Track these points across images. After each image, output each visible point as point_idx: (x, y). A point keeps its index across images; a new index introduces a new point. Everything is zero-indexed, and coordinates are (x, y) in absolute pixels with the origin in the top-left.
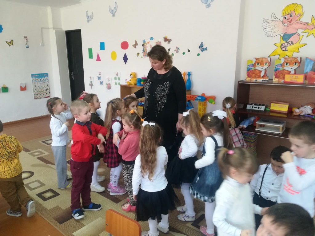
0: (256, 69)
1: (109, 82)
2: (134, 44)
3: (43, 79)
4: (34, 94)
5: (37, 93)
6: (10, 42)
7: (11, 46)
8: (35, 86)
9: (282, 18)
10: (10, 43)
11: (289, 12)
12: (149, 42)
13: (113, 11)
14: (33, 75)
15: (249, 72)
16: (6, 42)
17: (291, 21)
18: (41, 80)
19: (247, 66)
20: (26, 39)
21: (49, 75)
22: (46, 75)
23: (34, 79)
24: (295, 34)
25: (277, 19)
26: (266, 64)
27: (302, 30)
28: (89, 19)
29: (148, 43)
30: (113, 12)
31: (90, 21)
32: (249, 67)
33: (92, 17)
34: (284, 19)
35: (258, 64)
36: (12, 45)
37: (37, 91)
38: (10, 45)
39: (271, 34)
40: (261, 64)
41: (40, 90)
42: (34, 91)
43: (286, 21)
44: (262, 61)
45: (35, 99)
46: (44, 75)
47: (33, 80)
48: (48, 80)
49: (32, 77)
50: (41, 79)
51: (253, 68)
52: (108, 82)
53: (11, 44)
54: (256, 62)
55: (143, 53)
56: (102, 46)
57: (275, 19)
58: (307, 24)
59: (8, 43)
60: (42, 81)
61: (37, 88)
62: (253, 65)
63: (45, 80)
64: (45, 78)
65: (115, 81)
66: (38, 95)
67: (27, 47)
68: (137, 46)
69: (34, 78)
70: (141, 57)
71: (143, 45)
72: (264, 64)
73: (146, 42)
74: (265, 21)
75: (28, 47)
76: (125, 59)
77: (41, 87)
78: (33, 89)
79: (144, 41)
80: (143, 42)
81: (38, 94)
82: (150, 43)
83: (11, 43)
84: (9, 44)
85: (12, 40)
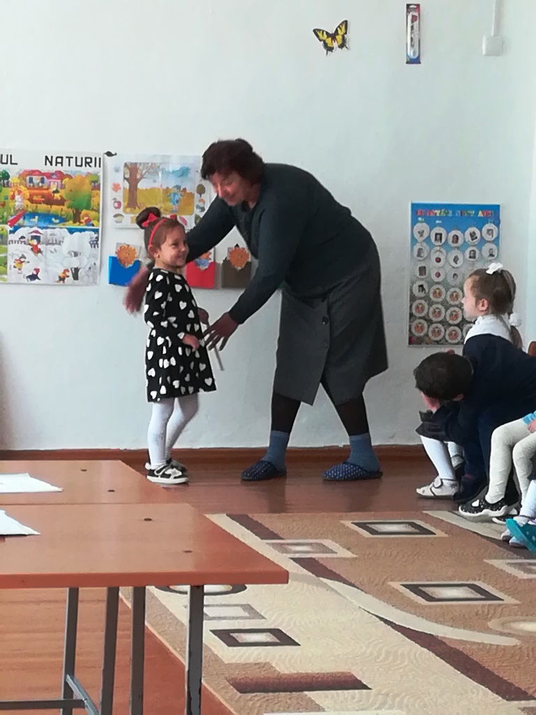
3: (473, 235)
4: (411, 315)
5: (428, 311)
6: (332, 31)
8: (422, 270)
10: (333, 36)
14: (421, 211)
16: (315, 31)
18: (456, 239)
20: (414, 19)
21: (503, 215)
22: (492, 213)
23: (421, 233)
36: (343, 46)
37: (427, 298)
38: (330, 49)
41: (446, 295)
42: (413, 298)
45: (411, 342)
46: (480, 214)
47: (417, 236)
48: (496, 241)
49: (414, 222)
50: (458, 233)
59: (325, 36)
60: (465, 244)
61: (431, 283)
63: (483, 241)
64: (484, 230)
66: (430, 322)
67: (411, 61)
69: (422, 226)
75: (415, 61)
77: (450, 280)
78: (413, 283)
81: (434, 319)
83: (339, 38)
84: (329, 41)
85: (346, 22)
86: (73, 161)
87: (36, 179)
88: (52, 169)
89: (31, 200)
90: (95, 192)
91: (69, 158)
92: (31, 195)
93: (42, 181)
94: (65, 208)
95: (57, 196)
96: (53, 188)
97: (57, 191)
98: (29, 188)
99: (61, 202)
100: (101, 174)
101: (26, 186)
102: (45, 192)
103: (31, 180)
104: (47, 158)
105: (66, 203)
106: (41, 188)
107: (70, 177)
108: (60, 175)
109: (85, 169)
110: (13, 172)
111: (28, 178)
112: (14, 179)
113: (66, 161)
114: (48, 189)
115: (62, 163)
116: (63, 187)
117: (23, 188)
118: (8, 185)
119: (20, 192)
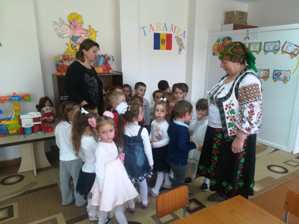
0: (64, 65)
9: (68, 23)
11: (73, 19)
15: (58, 67)
17: (76, 26)
19: (55, 62)
24: (80, 37)
25: (65, 24)
26: (72, 60)
27: (84, 35)
32: (57, 63)
34: (70, 24)
35: (65, 60)
39: (62, 35)
40: (67, 60)
43: (72, 26)
44: (68, 58)
51: (61, 64)
54: (63, 58)
57: (63, 23)
58: (87, 30)
62: (61, 61)
72: (70, 60)
74: (55, 23)
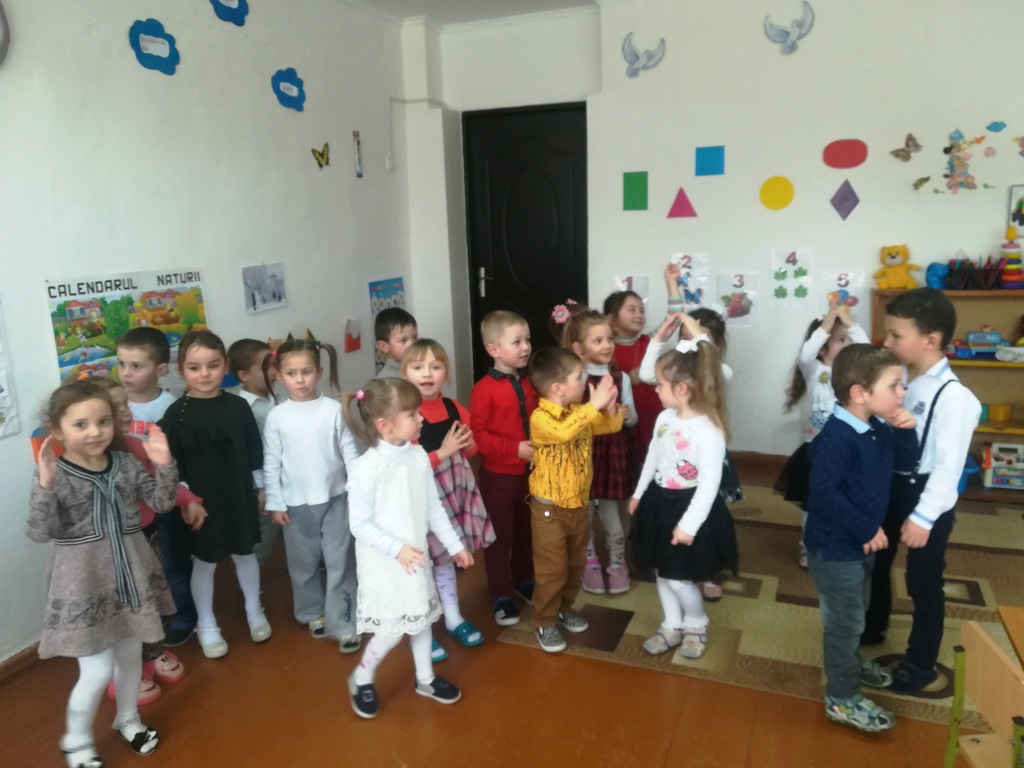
1: (738, 291)
2: (901, 145)
6: (321, 151)
7: (325, 167)
10: (322, 155)
12: (983, 138)
13: (787, 34)
14: (372, 288)
16: (314, 151)
20: (359, 143)
21: (404, 284)
23: (375, 304)
28: (639, 64)
29: (979, 141)
30: (786, 40)
31: (642, 73)
33: (657, 57)
36: (327, 163)
38: (321, 166)
46: (396, 285)
47: (373, 306)
49: (371, 296)
52: (729, 291)
53: (323, 162)
55: (946, 176)
56: (710, 161)
59: (318, 156)
64: (399, 295)
65: (777, 284)
67: (359, 176)
68: (913, 155)
69: (374, 298)
70: (936, 191)
71: (947, 151)
73: (969, 136)
76: (845, 201)
79: (956, 137)
80: (952, 138)
82: (984, 142)
83: (325, 157)
84: (320, 159)
85: (327, 145)
86: (178, 277)
87: (155, 300)
88: (163, 288)
89: (154, 322)
90: (200, 305)
91: (175, 275)
92: (154, 317)
93: (160, 302)
94: (179, 324)
95: (173, 314)
96: (169, 307)
97: (171, 310)
98: (150, 310)
99: (176, 320)
100: (201, 287)
101: (148, 309)
102: (163, 312)
103: (151, 303)
104: (158, 277)
105: (181, 320)
106: (159, 309)
107: (178, 293)
108: (172, 293)
109: (189, 285)
110: (135, 294)
111: (148, 300)
112: (137, 304)
113: (173, 278)
114: (165, 308)
115: (170, 281)
116: (176, 304)
117: (145, 311)
118: (132, 311)
119: (144, 316)
